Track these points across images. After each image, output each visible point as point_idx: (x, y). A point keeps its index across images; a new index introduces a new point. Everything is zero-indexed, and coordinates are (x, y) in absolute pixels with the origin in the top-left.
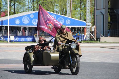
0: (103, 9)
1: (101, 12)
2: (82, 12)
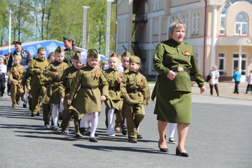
0: (126, 42)
1: (123, 46)
2: (101, 47)
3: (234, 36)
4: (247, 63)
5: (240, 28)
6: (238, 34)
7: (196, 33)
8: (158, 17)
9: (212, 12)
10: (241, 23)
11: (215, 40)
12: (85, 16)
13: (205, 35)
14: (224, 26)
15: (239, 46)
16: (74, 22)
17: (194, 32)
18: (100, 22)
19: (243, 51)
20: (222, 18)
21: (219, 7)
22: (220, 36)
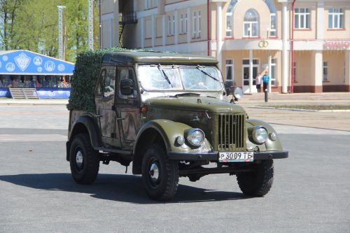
3: (243, 38)
4: (259, 71)
5: (250, 29)
6: (248, 36)
7: (198, 36)
8: (150, 16)
9: (216, 9)
10: (251, 23)
11: (221, 43)
12: (61, 18)
13: (209, 39)
14: (230, 27)
15: (249, 51)
16: (45, 24)
17: (195, 34)
18: (77, 22)
19: (254, 56)
20: (228, 17)
21: (223, 4)
22: (226, 39)
